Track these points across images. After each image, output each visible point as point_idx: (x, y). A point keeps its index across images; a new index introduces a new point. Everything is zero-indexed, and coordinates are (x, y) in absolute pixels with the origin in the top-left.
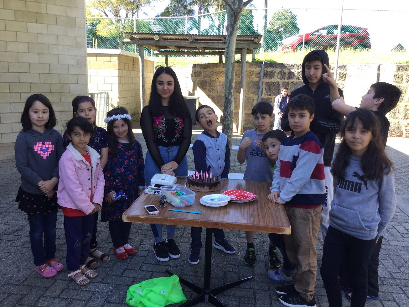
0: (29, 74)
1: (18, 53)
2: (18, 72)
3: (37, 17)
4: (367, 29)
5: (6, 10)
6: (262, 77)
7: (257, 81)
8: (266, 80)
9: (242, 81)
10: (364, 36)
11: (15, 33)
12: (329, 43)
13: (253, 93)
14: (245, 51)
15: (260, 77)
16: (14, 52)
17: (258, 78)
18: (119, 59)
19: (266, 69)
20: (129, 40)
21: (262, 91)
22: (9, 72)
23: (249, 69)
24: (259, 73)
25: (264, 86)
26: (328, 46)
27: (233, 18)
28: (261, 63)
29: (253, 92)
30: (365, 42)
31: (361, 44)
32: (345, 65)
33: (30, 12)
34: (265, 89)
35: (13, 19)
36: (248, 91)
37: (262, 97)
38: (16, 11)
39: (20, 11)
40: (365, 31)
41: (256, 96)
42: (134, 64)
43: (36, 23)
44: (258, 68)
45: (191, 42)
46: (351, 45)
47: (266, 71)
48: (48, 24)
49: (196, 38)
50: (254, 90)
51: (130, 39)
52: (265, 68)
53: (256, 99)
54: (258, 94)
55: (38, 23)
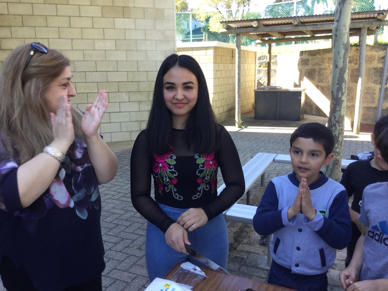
0: (117, 72)
1: (105, 50)
2: (106, 70)
3: (125, 12)
5: (93, 7)
6: (387, 62)
7: (381, 68)
9: (360, 68)
11: (102, 30)
13: (375, 82)
14: (365, 31)
15: (384, 63)
16: (101, 50)
17: (381, 64)
18: (214, 52)
20: (225, 30)
22: (97, 71)
23: (370, 53)
24: (383, 58)
28: (385, 45)
33: (117, 7)
35: (100, 15)
36: (368, 80)
37: (386, 86)
39: (107, 6)
41: (379, 86)
42: (233, 57)
44: (381, 52)
45: (296, 26)
48: (135, 19)
49: (302, 20)
50: (375, 78)
51: (227, 29)
53: (379, 90)
54: (381, 83)
55: (125, 18)
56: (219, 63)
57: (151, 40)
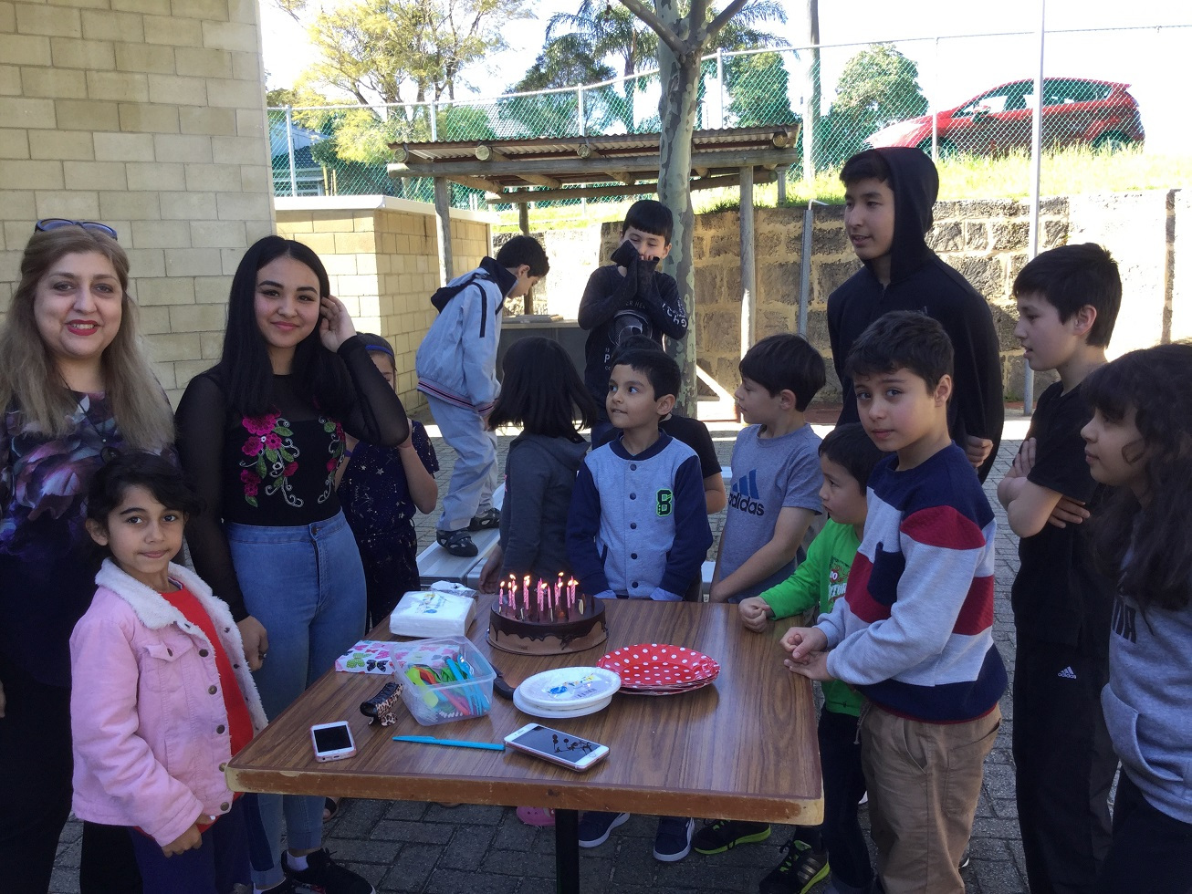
3: (123, 115)
4: (1127, 86)
5: (29, 100)
6: (807, 249)
7: (795, 263)
8: (821, 258)
9: (745, 264)
10: (1120, 107)
11: (59, 164)
12: (1013, 135)
14: (749, 174)
15: (801, 250)
17: (795, 253)
18: (377, 224)
19: (819, 225)
20: (402, 166)
21: (812, 290)
23: (766, 228)
24: (799, 238)
25: (815, 275)
26: (1009, 146)
27: (678, 74)
28: (803, 206)
29: (783, 297)
30: (1123, 124)
31: (1111, 132)
32: (1062, 197)
33: (101, 101)
34: (819, 283)
35: (53, 125)
36: (768, 294)
37: (810, 308)
38: (57, 100)
39: (69, 99)
40: (1122, 91)
41: (794, 308)
42: (426, 236)
43: (121, 131)
44: (793, 224)
45: (586, 159)
46: (1080, 136)
47: (820, 229)
48: (153, 134)
49: (601, 146)
50: (785, 288)
51: (407, 164)
52: (814, 222)
53: (794, 318)
54: (798, 301)
55: (125, 132)
56: (390, 254)
57: (202, 192)
